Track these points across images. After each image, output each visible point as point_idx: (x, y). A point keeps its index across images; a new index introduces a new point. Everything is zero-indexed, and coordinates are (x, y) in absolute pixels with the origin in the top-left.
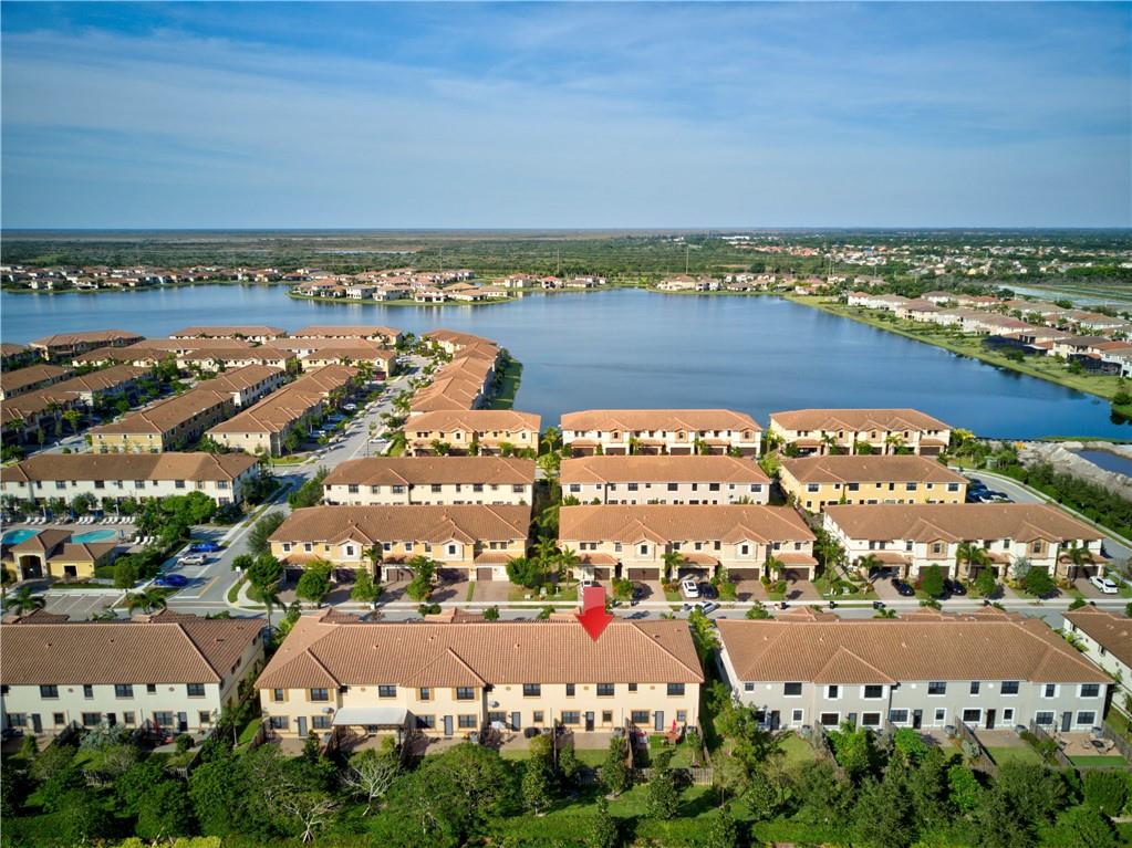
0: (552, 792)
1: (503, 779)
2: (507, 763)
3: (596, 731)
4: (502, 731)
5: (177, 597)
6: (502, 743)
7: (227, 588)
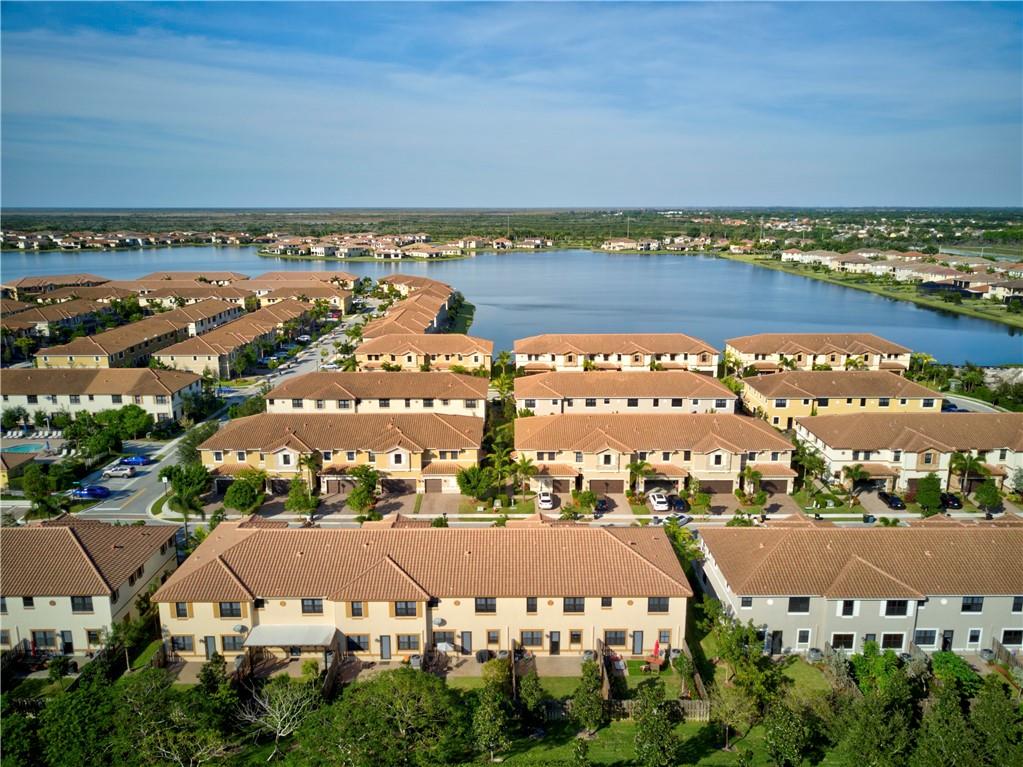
0: (511, 729)
1: (450, 714)
2: (454, 693)
3: (562, 654)
4: (449, 654)
5: (96, 509)
6: (450, 669)
7: (151, 500)
